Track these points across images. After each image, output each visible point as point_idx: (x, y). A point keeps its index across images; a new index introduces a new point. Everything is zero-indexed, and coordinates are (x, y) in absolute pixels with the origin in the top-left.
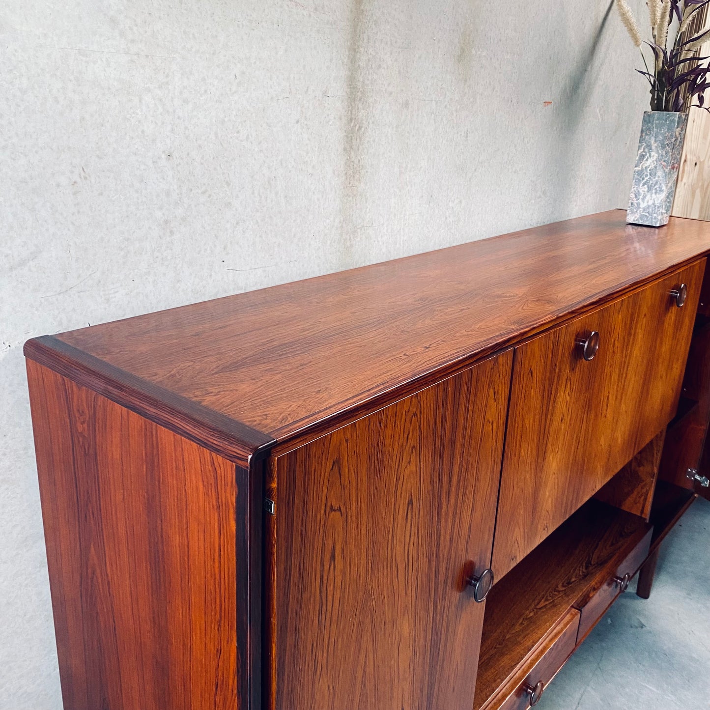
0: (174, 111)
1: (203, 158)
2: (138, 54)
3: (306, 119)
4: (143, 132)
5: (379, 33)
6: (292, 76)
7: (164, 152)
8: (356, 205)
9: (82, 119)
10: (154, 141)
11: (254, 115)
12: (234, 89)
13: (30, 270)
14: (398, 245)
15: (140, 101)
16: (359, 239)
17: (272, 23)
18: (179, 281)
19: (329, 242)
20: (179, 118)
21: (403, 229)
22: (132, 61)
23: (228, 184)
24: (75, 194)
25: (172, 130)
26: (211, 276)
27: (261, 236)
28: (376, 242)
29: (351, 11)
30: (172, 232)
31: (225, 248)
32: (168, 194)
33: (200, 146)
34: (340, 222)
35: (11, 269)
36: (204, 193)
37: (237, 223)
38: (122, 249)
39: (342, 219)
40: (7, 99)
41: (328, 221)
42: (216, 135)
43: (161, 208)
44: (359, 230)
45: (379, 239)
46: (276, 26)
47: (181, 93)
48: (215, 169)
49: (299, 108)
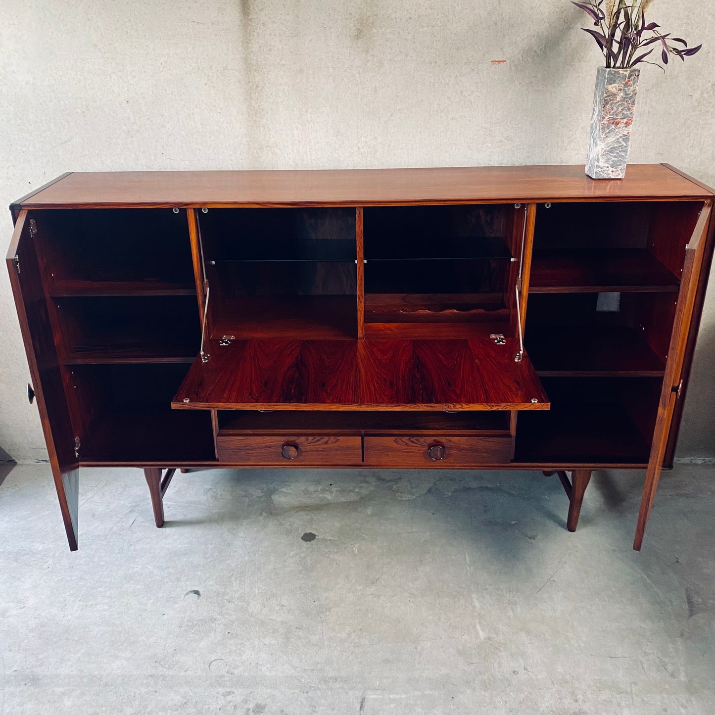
0: (128, 81)
1: (146, 103)
2: (108, 58)
3: (212, 83)
4: (113, 91)
5: (267, 30)
6: (199, 61)
7: (124, 100)
8: (260, 132)
9: (85, 86)
10: (119, 95)
11: (175, 82)
12: (161, 69)
13: (68, 145)
14: (305, 162)
15: (111, 78)
16: (265, 153)
17: (182, 35)
18: (138, 160)
19: (239, 152)
20: (131, 84)
21: (310, 152)
22: (106, 61)
23: (162, 116)
24: (84, 116)
25: (128, 90)
26: (156, 160)
27: (186, 144)
28: (283, 157)
29: (241, 21)
30: (132, 137)
31: (163, 147)
32: (128, 119)
33: (144, 97)
34: (247, 141)
35: (62, 144)
36: (148, 119)
37: (170, 136)
38: (107, 142)
39: (248, 140)
40: (55, 80)
41: (236, 140)
42: (153, 92)
43: (125, 125)
44: (264, 148)
45: (285, 155)
46: (185, 36)
47: (131, 73)
48: (153, 108)
49: (206, 77)
